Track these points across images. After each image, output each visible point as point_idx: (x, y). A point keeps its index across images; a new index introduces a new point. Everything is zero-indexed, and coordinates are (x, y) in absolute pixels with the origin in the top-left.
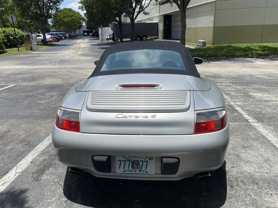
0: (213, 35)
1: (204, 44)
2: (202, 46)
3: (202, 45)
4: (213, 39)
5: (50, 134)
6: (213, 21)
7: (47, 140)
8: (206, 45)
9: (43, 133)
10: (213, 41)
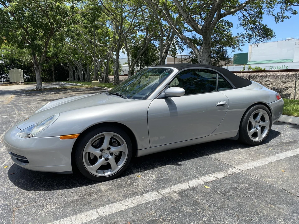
5: (275, 162)
7: (281, 157)
9: (283, 166)
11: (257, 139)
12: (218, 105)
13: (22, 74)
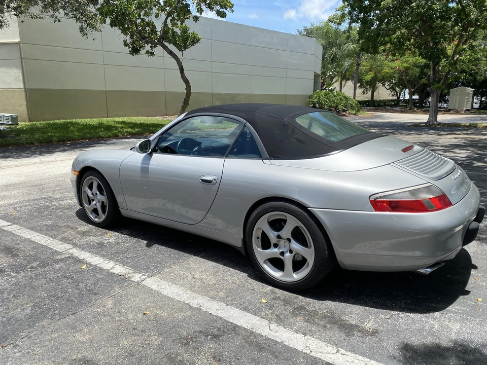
0: (27, 104)
1: (14, 120)
2: (11, 125)
3: (10, 123)
4: (28, 111)
6: (21, 78)
8: (19, 123)
10: (29, 115)
11: (276, 274)
12: (203, 180)
13: (471, 96)
